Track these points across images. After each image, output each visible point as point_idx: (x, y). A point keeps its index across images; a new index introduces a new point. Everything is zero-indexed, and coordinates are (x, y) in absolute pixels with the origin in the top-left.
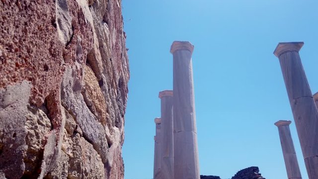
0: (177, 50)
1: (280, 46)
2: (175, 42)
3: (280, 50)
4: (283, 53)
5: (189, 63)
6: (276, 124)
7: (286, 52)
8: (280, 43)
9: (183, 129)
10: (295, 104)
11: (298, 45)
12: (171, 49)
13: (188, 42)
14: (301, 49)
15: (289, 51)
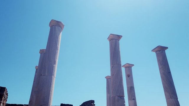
0: (54, 25)
1: (111, 35)
2: (52, 20)
3: (110, 38)
4: (111, 40)
5: (59, 34)
6: (106, 77)
7: (113, 39)
8: (111, 34)
9: (46, 74)
10: (113, 67)
11: (119, 37)
12: (50, 24)
13: (61, 22)
14: (121, 39)
15: (115, 39)
